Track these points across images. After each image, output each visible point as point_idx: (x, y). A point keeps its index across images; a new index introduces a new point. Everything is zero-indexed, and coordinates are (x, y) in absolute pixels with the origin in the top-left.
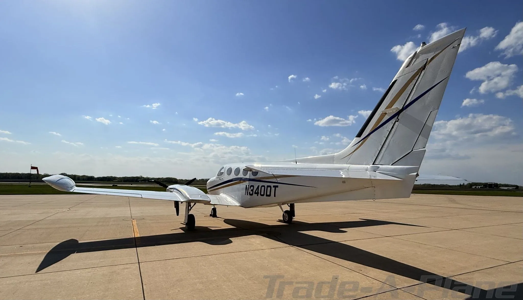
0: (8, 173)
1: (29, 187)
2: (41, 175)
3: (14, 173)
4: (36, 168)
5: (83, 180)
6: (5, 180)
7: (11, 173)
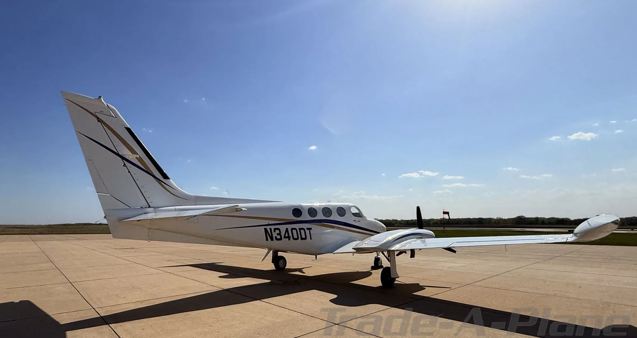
0: (460, 219)
1: (444, 232)
2: (494, 220)
3: (465, 219)
4: (448, 213)
5: (550, 223)
6: (457, 225)
7: (463, 219)
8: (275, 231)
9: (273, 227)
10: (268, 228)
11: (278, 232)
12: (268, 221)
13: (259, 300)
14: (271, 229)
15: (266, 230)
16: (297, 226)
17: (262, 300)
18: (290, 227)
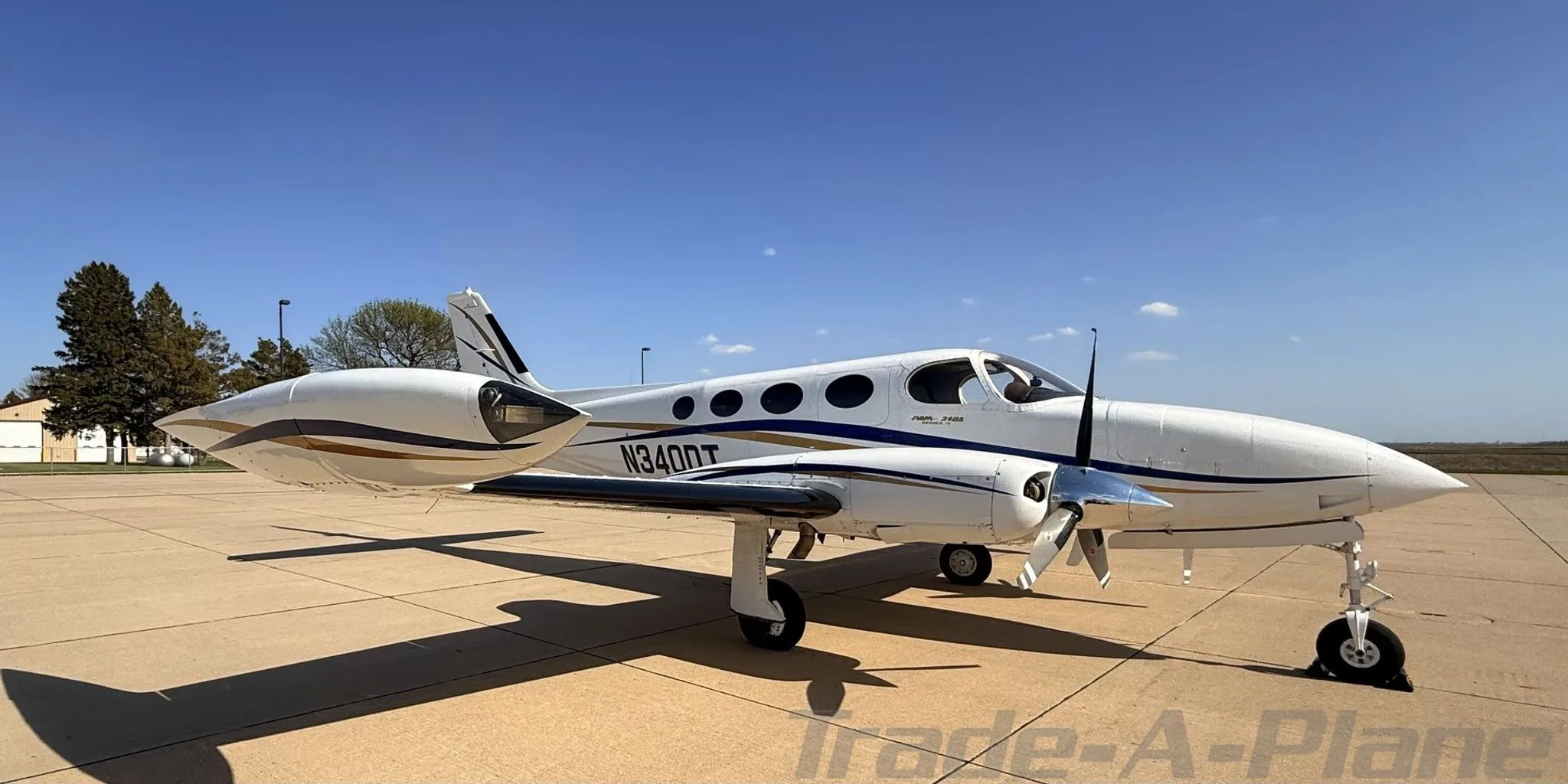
8: (638, 453)
9: (635, 443)
10: (626, 444)
11: (643, 453)
12: (627, 430)
13: (619, 662)
14: (631, 447)
15: (623, 447)
16: (681, 441)
17: (626, 663)
18: (666, 442)
